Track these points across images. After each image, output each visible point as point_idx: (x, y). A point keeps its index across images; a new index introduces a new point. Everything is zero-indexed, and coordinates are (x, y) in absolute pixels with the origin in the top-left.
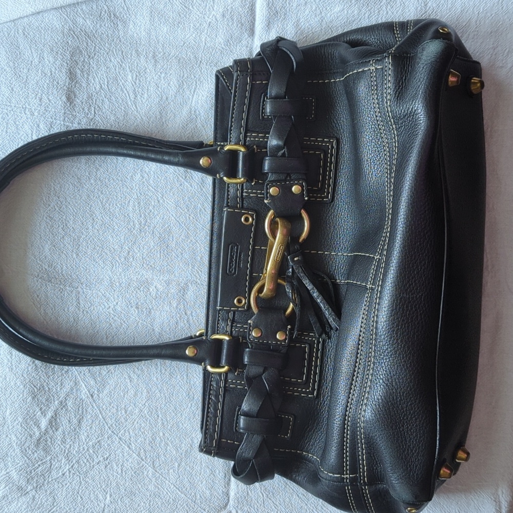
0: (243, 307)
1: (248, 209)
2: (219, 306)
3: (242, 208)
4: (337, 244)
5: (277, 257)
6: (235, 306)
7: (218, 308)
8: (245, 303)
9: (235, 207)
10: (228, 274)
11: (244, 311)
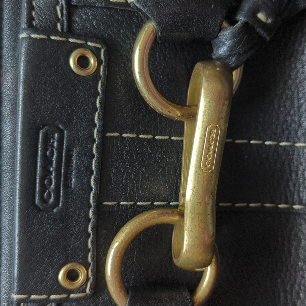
0: (82, 289)
1: (85, 35)
2: (18, 293)
3: (70, 31)
4: (293, 121)
5: (206, 159)
6: (61, 289)
7: (15, 297)
8: (88, 279)
9: (49, 29)
10: (35, 206)
11: (86, 298)
